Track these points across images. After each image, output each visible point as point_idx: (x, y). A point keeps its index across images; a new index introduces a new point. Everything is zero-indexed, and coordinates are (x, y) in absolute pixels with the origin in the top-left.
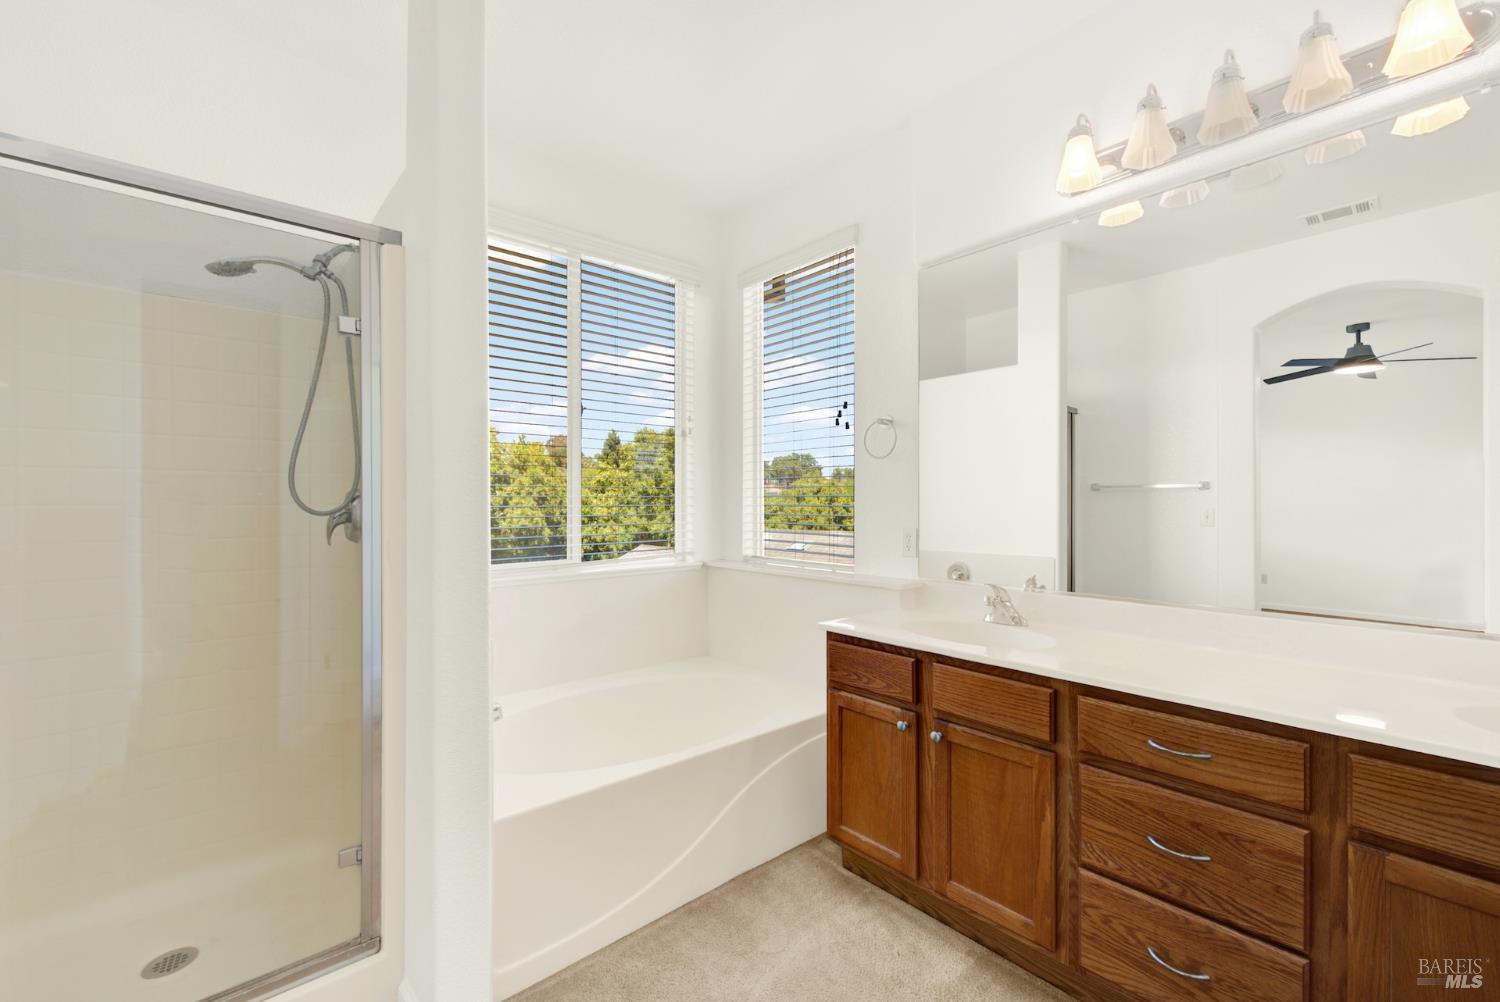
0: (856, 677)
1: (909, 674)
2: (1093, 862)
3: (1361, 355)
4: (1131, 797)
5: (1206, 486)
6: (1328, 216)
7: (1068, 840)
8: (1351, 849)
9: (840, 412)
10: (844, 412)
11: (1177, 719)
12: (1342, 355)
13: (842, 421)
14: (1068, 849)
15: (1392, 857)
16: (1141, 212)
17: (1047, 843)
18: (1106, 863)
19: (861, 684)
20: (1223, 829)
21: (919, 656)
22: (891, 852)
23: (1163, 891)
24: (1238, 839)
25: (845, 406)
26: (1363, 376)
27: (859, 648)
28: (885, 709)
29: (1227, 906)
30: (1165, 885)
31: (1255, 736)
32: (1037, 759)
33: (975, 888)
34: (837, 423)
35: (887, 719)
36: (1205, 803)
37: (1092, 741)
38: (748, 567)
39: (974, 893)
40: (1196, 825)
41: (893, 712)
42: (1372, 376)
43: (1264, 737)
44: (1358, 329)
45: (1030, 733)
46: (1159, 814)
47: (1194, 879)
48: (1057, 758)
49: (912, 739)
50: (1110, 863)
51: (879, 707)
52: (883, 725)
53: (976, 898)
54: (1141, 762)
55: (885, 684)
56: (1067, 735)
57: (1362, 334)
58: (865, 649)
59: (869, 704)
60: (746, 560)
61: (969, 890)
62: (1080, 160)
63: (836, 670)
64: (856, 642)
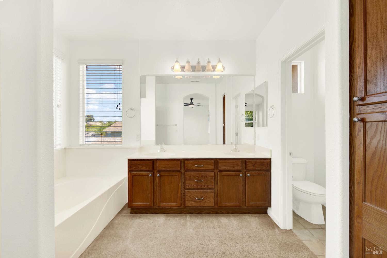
0: (137, 168)
1: (152, 164)
2: (188, 188)
3: (192, 104)
4: (193, 175)
5: (176, 125)
6: (194, 81)
7: (183, 186)
8: (218, 173)
9: (118, 105)
10: (119, 105)
11: (199, 161)
12: (189, 103)
13: (118, 108)
14: (183, 187)
15: (223, 172)
16: (182, 77)
17: (180, 188)
18: (189, 187)
19: (139, 169)
20: (205, 175)
21: (154, 160)
22: (147, 203)
23: (197, 188)
24: (207, 176)
25: (119, 104)
26: (191, 107)
27: (138, 161)
28: (145, 173)
29: (206, 186)
30: (198, 187)
31: (208, 161)
32: (178, 173)
33: (166, 202)
34: (117, 108)
35: (146, 175)
36: (203, 172)
37: (187, 168)
38: (81, 147)
39: (166, 203)
40: (202, 176)
41: (148, 173)
42: (192, 107)
43: (210, 161)
44: (192, 99)
45: (177, 169)
46: (197, 176)
47: (201, 184)
48: (181, 173)
49: (152, 177)
50: (190, 187)
51: (144, 173)
52: (144, 177)
53: (167, 204)
54: (195, 169)
55: (145, 168)
56: (183, 168)
57: (192, 100)
58: (140, 161)
59: (141, 173)
60: (81, 145)
61: (165, 203)
62: (177, 67)
63: (131, 167)
64: (137, 160)
